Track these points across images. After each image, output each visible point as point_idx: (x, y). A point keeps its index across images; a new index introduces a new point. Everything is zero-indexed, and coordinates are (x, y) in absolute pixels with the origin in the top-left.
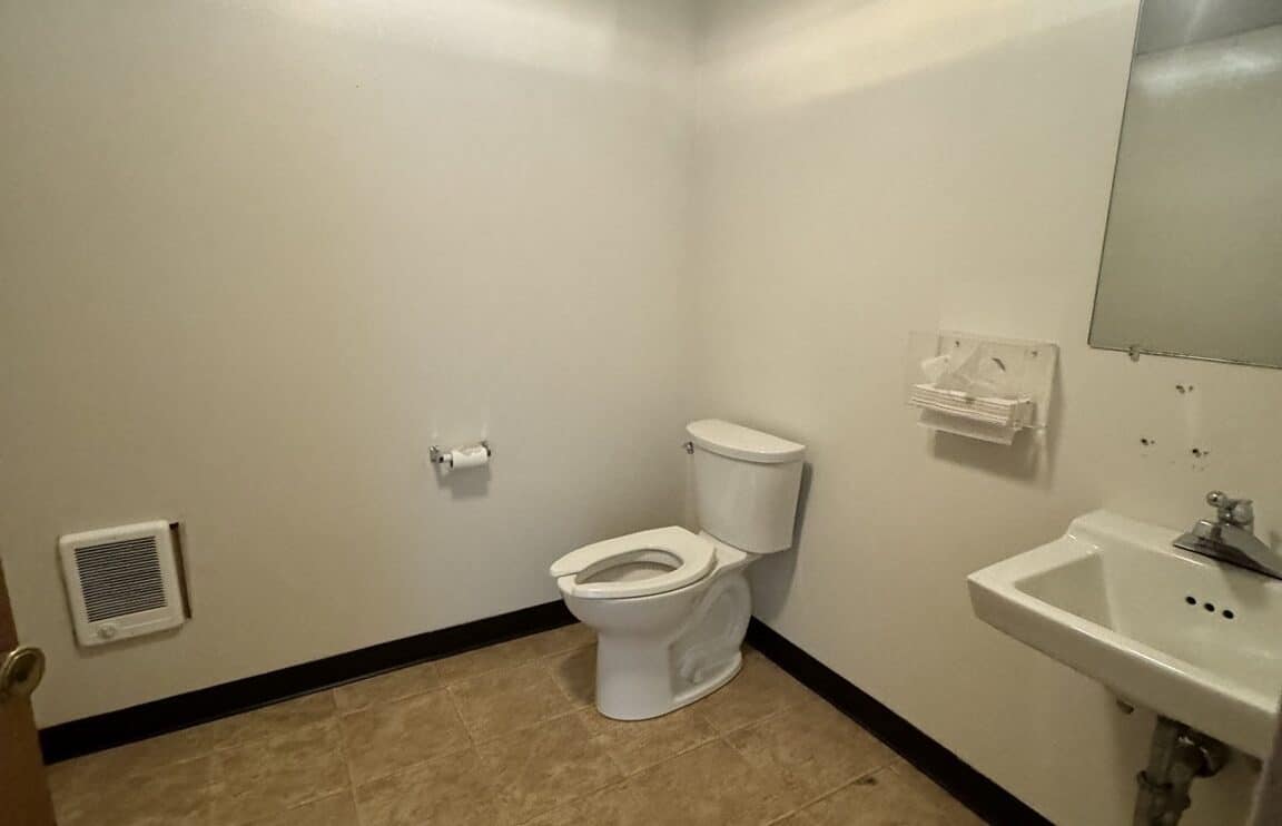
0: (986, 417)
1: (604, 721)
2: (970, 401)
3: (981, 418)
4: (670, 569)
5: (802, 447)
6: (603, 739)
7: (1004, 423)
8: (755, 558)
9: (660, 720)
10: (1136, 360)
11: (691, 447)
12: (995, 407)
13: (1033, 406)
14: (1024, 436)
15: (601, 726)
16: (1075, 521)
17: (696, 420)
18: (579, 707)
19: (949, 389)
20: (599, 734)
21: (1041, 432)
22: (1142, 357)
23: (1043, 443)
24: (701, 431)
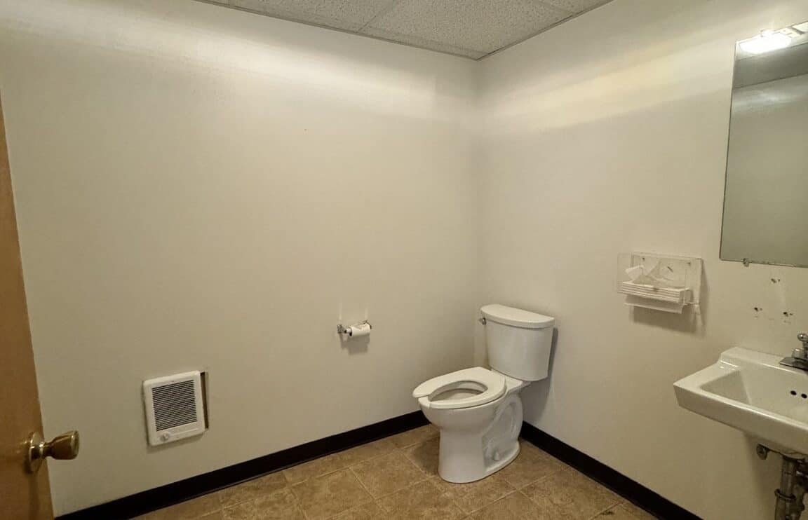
0: (667, 298)
1: (447, 484)
2: (656, 290)
3: (663, 299)
4: (478, 392)
5: (553, 319)
6: (448, 495)
7: (677, 302)
8: (528, 384)
9: (480, 482)
10: (747, 266)
11: (484, 321)
12: (670, 293)
13: (691, 293)
14: (687, 308)
15: (446, 487)
16: (724, 353)
17: (487, 304)
18: (430, 477)
19: (644, 284)
20: (445, 492)
21: (697, 306)
22: (751, 264)
23: (698, 311)
24: (491, 311)
